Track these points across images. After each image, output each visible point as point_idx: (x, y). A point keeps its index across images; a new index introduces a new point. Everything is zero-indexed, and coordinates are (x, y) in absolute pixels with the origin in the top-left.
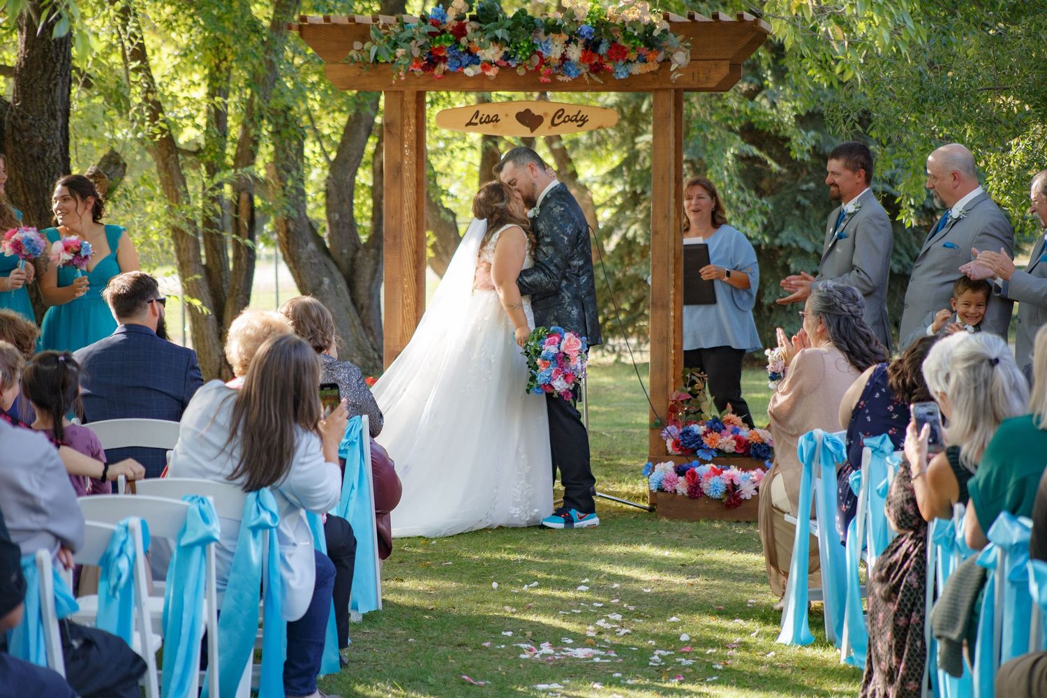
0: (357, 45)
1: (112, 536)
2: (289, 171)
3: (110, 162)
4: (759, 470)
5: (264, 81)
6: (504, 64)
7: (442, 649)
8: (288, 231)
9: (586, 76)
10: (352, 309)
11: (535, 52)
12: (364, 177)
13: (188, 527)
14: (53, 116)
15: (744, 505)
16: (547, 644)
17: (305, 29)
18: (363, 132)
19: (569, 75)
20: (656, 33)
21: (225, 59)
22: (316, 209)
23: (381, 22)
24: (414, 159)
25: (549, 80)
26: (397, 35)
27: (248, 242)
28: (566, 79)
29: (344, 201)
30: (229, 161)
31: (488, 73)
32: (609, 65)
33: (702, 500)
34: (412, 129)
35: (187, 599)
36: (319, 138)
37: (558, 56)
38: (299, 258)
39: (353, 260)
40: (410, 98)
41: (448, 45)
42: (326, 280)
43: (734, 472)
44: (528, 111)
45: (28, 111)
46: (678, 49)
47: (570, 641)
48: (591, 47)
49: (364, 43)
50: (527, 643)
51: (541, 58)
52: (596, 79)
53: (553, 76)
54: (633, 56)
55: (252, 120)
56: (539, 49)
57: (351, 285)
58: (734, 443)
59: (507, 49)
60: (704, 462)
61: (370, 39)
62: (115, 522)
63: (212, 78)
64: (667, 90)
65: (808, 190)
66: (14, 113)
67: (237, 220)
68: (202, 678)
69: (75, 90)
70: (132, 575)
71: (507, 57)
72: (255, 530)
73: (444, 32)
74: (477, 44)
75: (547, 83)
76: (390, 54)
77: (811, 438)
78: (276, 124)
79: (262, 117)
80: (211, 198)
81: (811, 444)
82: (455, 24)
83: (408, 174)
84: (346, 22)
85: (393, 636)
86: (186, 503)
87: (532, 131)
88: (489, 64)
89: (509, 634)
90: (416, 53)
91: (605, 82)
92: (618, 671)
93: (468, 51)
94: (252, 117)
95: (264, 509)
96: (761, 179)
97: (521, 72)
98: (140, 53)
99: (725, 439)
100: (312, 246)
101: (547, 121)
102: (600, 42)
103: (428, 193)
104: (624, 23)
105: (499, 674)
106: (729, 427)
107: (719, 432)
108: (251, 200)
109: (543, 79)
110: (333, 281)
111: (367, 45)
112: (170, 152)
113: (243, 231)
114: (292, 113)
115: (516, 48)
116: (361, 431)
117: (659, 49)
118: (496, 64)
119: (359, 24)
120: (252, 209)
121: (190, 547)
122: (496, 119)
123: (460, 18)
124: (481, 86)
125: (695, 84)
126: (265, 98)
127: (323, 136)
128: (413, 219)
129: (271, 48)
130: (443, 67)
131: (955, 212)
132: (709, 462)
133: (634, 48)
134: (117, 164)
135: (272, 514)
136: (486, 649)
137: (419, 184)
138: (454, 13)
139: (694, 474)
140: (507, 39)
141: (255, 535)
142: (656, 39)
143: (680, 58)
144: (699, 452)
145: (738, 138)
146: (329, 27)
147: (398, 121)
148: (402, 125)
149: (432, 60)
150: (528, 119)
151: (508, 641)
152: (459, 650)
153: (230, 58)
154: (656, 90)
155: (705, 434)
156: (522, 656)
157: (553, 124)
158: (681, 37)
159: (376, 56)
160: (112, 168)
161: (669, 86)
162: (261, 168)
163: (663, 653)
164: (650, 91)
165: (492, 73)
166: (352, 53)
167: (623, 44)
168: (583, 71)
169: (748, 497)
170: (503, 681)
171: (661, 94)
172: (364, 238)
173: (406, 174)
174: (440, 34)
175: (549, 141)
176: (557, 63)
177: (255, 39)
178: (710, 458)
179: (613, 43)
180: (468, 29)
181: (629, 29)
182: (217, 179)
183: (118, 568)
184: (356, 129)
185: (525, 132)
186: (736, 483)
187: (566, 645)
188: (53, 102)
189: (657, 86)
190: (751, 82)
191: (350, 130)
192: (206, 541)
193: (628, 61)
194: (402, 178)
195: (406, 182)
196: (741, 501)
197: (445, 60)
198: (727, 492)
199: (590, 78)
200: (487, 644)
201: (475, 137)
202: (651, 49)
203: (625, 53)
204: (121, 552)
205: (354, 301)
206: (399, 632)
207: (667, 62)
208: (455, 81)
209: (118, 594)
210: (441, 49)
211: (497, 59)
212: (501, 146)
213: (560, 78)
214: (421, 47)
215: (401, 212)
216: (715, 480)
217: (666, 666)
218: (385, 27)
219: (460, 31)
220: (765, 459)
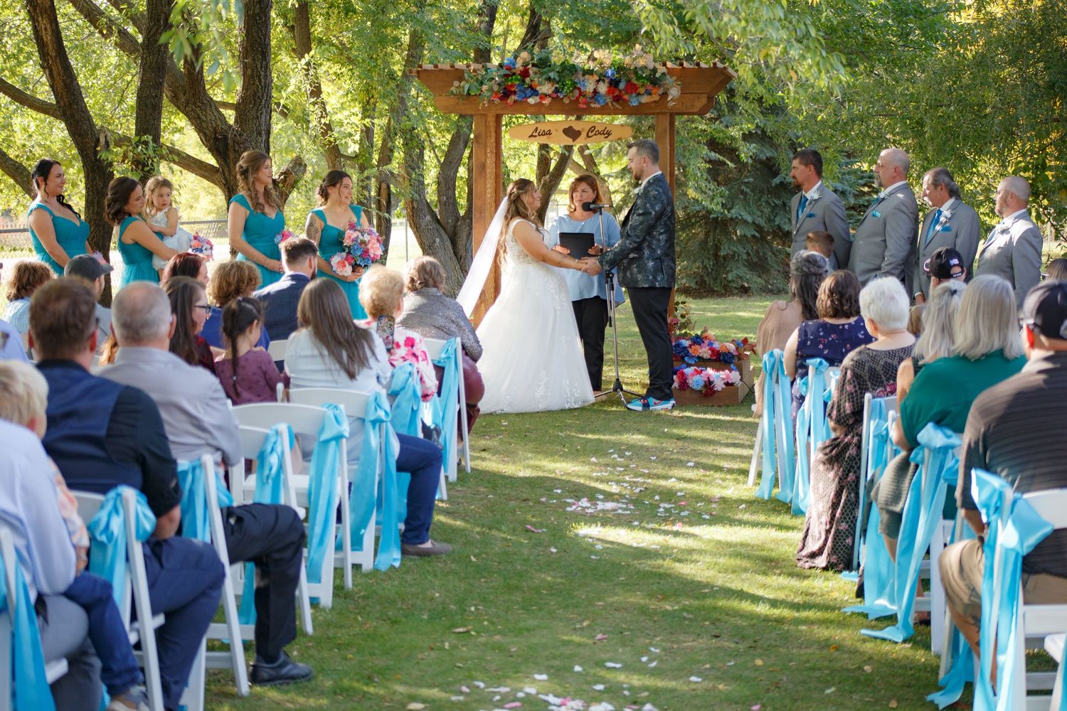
0: (456, 83)
1: (266, 437)
2: (414, 169)
3: (296, 163)
4: (727, 371)
5: (398, 110)
6: (555, 96)
7: (512, 504)
8: (413, 208)
9: (610, 104)
10: (454, 259)
11: (575, 88)
12: (462, 172)
13: (326, 426)
14: (260, 134)
15: (716, 394)
16: (585, 499)
17: (421, 74)
18: (462, 145)
19: (599, 103)
20: (658, 75)
21: (373, 97)
22: (431, 194)
23: (472, 68)
24: (494, 160)
25: (585, 106)
26: (482, 76)
27: (387, 215)
28: (597, 106)
29: (449, 188)
30: (375, 162)
31: (544, 102)
32: (626, 97)
33: (688, 391)
34: (493, 140)
35: (325, 479)
36: (433, 148)
37: (592, 90)
38: (420, 226)
39: (455, 227)
40: (491, 119)
41: (517, 83)
42: (438, 240)
43: (710, 371)
44: (571, 127)
45: (244, 131)
46: (673, 86)
47: (601, 497)
48: (614, 84)
49: (461, 82)
50: (572, 498)
51: (580, 91)
52: (617, 106)
53: (587, 104)
54: (642, 90)
55: (389, 136)
56: (579, 86)
57: (454, 243)
58: (710, 352)
59: (557, 86)
60: (689, 365)
61: (464, 79)
62: (267, 427)
63: (365, 110)
64: (665, 113)
65: (748, 183)
66: (235, 132)
67: (379, 201)
68: (337, 529)
69: (275, 116)
70: (281, 467)
71: (557, 91)
72: (374, 422)
73: (514, 74)
74: (537, 82)
75: (584, 109)
76: (478, 89)
77: (772, 355)
78: (405, 139)
79: (396, 134)
80: (362, 186)
81: (772, 360)
82: (522, 68)
83: (490, 169)
84: (449, 68)
85: (478, 493)
86: (324, 409)
87: (574, 141)
88: (545, 96)
89: (559, 491)
90: (496, 88)
91: (623, 108)
92: (636, 520)
93: (531, 87)
94: (389, 134)
95: (380, 408)
96: (718, 175)
97: (566, 101)
98: (317, 92)
99: (704, 350)
100: (428, 218)
101: (584, 134)
102: (620, 81)
103: (503, 183)
104: (636, 68)
105: (552, 523)
106: (707, 342)
107: (700, 345)
108: (389, 187)
109: (581, 106)
110: (442, 240)
111: (463, 83)
112: (336, 157)
113: (383, 208)
114: (416, 131)
115: (563, 85)
116: (455, 350)
117: (660, 86)
118: (550, 96)
119: (457, 69)
120: (389, 194)
121: (327, 442)
122: (549, 133)
123: (525, 65)
124: (539, 111)
125: (683, 110)
126: (398, 121)
127: (436, 147)
128: (493, 200)
129: (402, 88)
130: (513, 98)
131: (882, 195)
132: (693, 365)
133: (643, 85)
134: (300, 165)
135: (386, 412)
136: (543, 503)
137: (497, 176)
138: (521, 62)
139: (683, 374)
140: (557, 79)
141: (374, 428)
142: (658, 79)
143: (674, 92)
144: (686, 359)
145: (706, 147)
146: (438, 71)
147: (484, 133)
148: (486, 137)
149: (506, 93)
150: (571, 133)
151: (559, 497)
152: (523, 504)
153: (376, 96)
154: (658, 113)
155: (690, 346)
156: (569, 509)
157: (588, 136)
158: (674, 78)
159: (468, 90)
160: (297, 167)
161: (667, 111)
162: (395, 166)
163: (667, 506)
164: (653, 114)
165: (547, 101)
166: (453, 89)
167: (635, 82)
168: (608, 100)
169: (720, 389)
170: (554, 529)
171: (660, 116)
172: (462, 212)
173: (488, 170)
174: (512, 76)
175: (582, 150)
176: (590, 95)
177: (393, 85)
178: (693, 362)
179: (629, 81)
180: (531, 72)
181: (640, 72)
182: (366, 174)
183: (270, 463)
184: (458, 142)
185: (569, 141)
186: (711, 380)
187: (598, 499)
188: (260, 125)
189: (658, 111)
190: (712, 113)
191: (453, 143)
192: (338, 438)
193: (639, 94)
194: (486, 173)
195: (488, 176)
196: (714, 392)
197: (515, 93)
198: (705, 386)
199: (613, 105)
200: (543, 499)
201: (534, 147)
202: (654, 86)
203: (637, 89)
204: (273, 450)
205: (456, 254)
206: (482, 489)
207: (665, 94)
208: (521, 107)
209: (270, 481)
210: (512, 86)
211: (550, 92)
212: (552, 154)
213: (593, 105)
214: (499, 84)
215: (485, 195)
216: (697, 377)
217: (670, 517)
218: (475, 71)
219: (525, 73)
220: (730, 363)
